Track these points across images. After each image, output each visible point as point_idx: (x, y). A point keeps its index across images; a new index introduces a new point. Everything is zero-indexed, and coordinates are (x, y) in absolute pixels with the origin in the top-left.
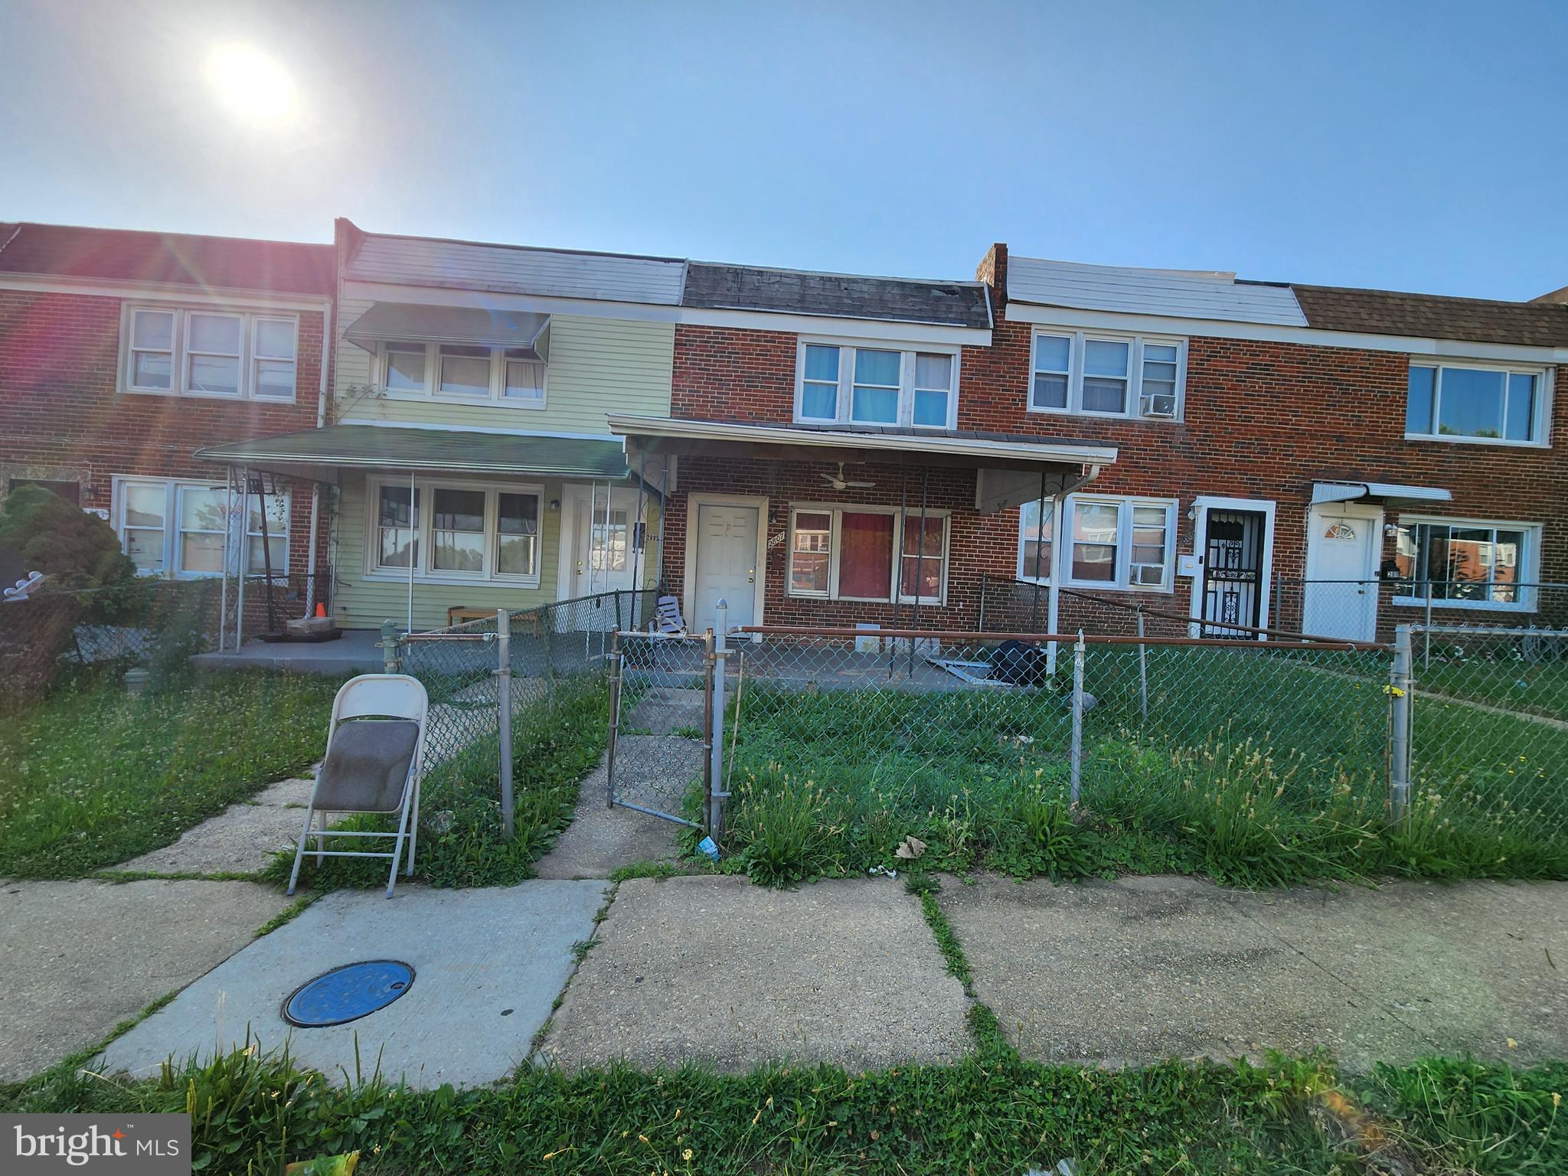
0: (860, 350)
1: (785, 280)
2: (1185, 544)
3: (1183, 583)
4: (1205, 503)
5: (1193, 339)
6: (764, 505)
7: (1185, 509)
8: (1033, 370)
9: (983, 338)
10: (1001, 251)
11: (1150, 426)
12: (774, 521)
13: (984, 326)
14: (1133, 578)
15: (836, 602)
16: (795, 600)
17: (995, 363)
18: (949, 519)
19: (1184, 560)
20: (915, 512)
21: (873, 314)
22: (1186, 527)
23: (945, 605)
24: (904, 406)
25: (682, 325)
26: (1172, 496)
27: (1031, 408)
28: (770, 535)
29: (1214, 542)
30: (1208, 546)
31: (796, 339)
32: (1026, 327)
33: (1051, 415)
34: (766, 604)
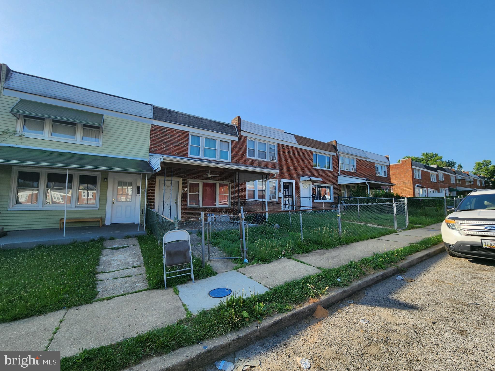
0: (206, 138)
1: (184, 116)
2: (280, 190)
3: (280, 198)
4: (283, 180)
5: (278, 144)
6: (180, 180)
7: (279, 182)
8: (247, 148)
9: (236, 139)
10: (239, 118)
11: (272, 163)
12: (184, 185)
13: (237, 136)
14: (270, 198)
15: (202, 208)
16: (190, 208)
17: (239, 145)
18: (230, 184)
19: (280, 193)
20: (222, 182)
21: (210, 129)
22: (279, 186)
23: (230, 207)
24: (218, 154)
25: (153, 125)
26: (276, 179)
27: (248, 157)
28: (182, 189)
29: (285, 189)
30: (284, 190)
31: (188, 133)
32: (246, 137)
33: (252, 159)
34: (181, 210)
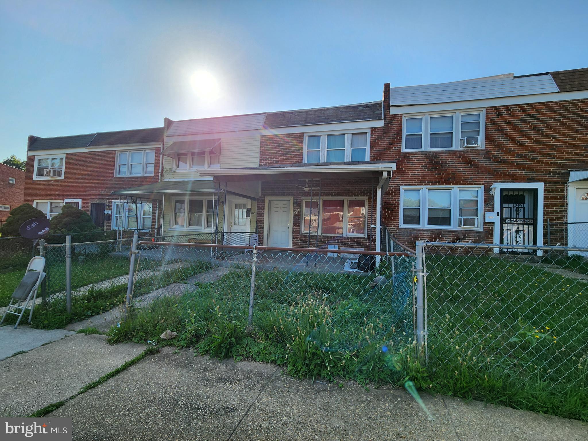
0: (328, 136)
1: (301, 114)
2: (489, 205)
3: (488, 227)
4: (498, 187)
5: (488, 109)
6: (292, 199)
7: (487, 190)
8: (404, 134)
9: (380, 124)
10: (387, 87)
11: (465, 152)
12: (295, 205)
13: (379, 119)
14: (460, 224)
15: (320, 236)
16: (304, 235)
17: (386, 133)
18: (367, 201)
19: (488, 214)
20: (353, 198)
22: (489, 199)
23: (366, 237)
24: (347, 156)
25: (263, 136)
26: (480, 184)
27: (404, 150)
28: (294, 211)
29: (505, 205)
30: (502, 208)
31: (303, 135)
32: (400, 116)
33: (413, 152)
34: (293, 237)
